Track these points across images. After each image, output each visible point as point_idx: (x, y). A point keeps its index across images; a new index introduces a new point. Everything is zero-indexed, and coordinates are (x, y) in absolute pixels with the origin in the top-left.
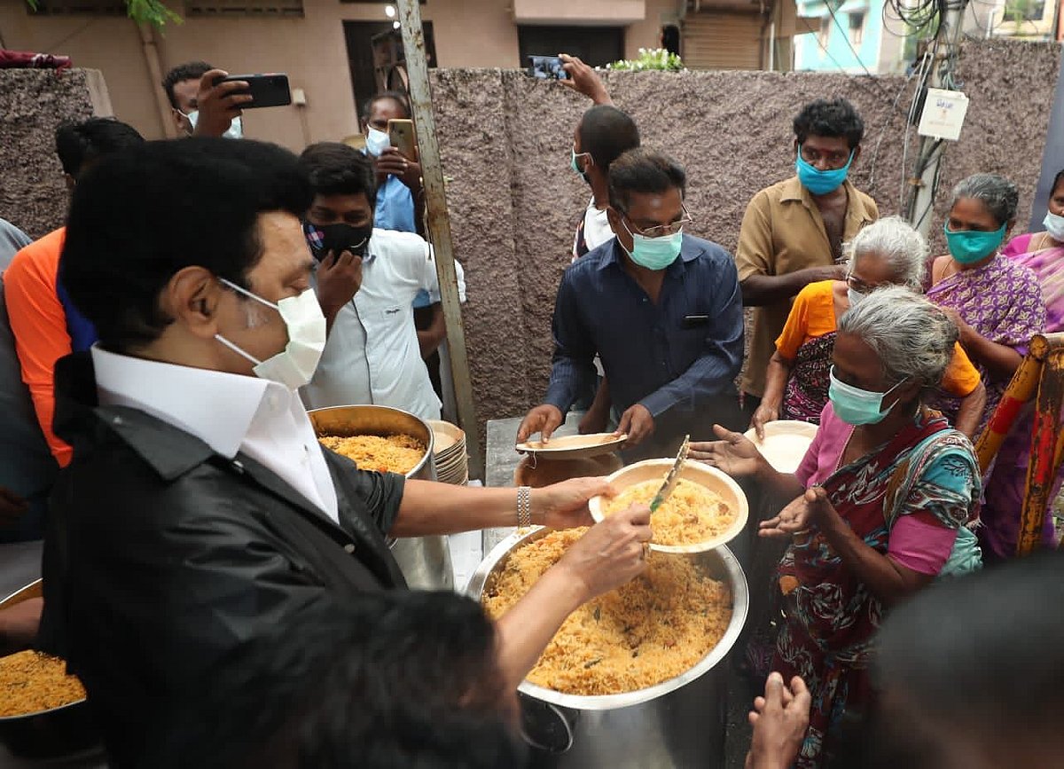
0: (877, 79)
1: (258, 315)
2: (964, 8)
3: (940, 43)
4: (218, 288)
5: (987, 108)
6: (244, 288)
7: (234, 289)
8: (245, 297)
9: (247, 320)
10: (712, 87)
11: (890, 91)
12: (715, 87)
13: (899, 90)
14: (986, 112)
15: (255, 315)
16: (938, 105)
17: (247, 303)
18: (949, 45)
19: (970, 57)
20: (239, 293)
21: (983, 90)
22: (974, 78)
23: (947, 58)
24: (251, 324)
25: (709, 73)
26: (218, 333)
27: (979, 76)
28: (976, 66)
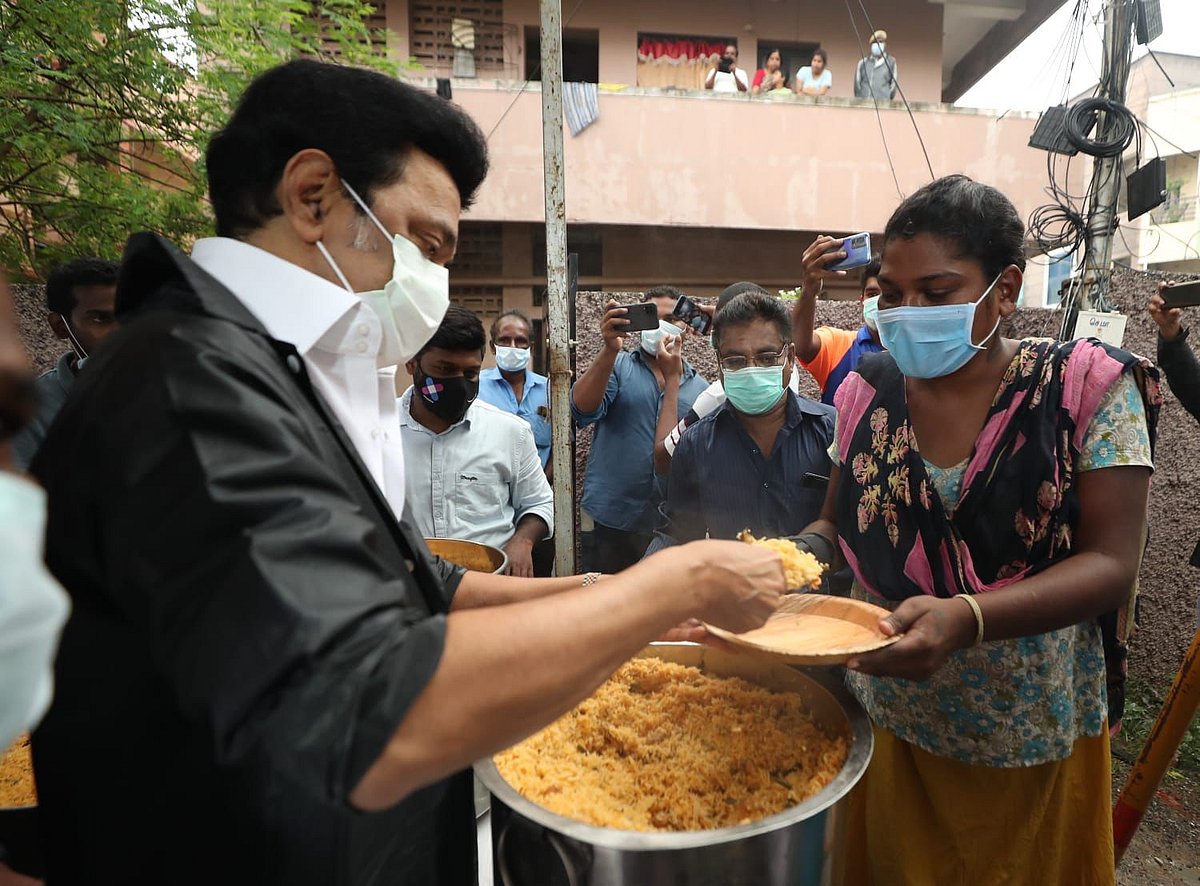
0: (1021, 311)
1: (368, 238)
2: (1112, 234)
3: (1088, 269)
4: (338, 193)
5: (1146, 340)
6: (365, 202)
7: (355, 200)
8: (362, 212)
9: (355, 237)
10: (847, 315)
11: (1036, 322)
12: (851, 315)
13: (1045, 322)
14: (1147, 344)
15: (366, 235)
16: (1092, 324)
17: (362, 219)
18: (1099, 270)
19: (1122, 290)
20: (358, 205)
21: (1141, 322)
22: (1129, 310)
23: (1097, 282)
24: (358, 243)
25: (844, 303)
26: (321, 240)
27: (1135, 307)
28: (1131, 297)
